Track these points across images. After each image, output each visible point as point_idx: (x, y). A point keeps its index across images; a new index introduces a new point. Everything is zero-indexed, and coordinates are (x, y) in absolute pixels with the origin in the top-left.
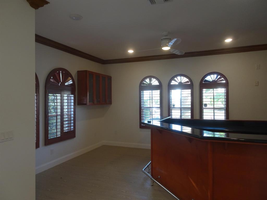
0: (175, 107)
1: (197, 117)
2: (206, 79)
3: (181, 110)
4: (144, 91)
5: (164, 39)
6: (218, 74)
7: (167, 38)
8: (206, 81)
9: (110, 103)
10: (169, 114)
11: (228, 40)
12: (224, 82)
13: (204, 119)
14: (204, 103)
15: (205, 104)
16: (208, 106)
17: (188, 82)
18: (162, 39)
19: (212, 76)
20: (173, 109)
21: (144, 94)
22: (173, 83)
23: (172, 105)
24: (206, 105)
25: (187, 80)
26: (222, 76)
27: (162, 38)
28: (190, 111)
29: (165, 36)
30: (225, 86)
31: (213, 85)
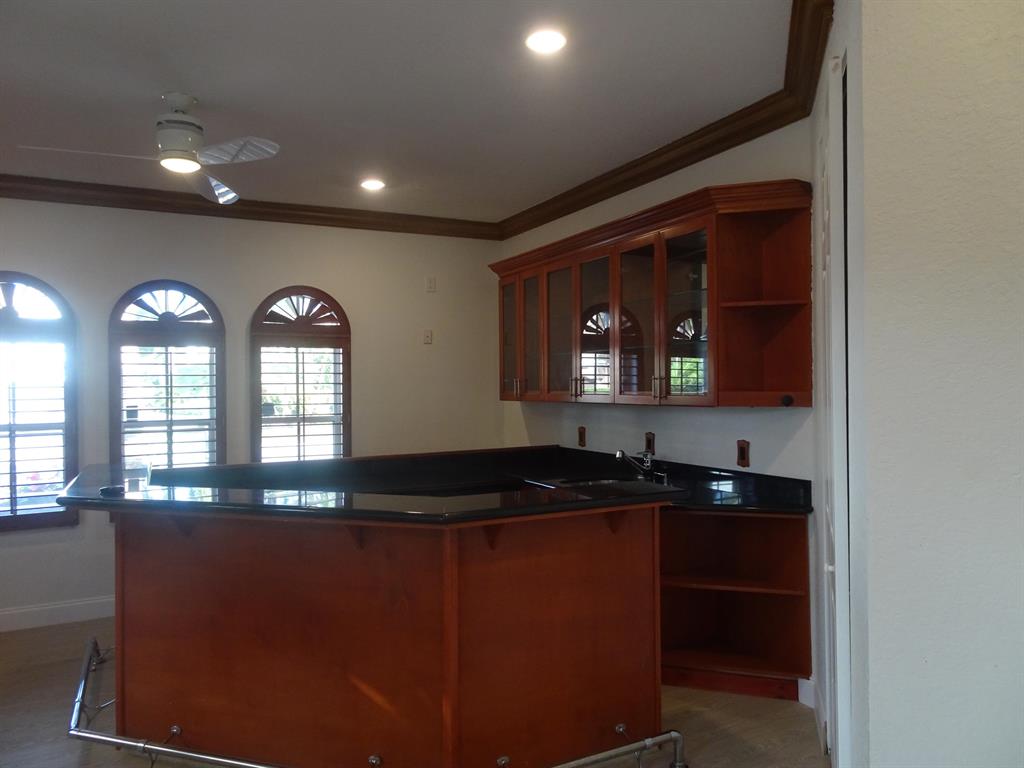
0: (142, 416)
1: (238, 457)
2: (274, 308)
3: (170, 433)
5: (168, 121)
6: (317, 294)
7: (182, 122)
8: (275, 316)
11: (373, 185)
13: (264, 461)
17: (200, 315)
18: (159, 123)
19: (297, 300)
20: (127, 430)
22: (131, 314)
23: (125, 413)
25: (200, 307)
26: (331, 302)
27: (163, 118)
29: (176, 111)
30: (339, 338)
31: (301, 333)
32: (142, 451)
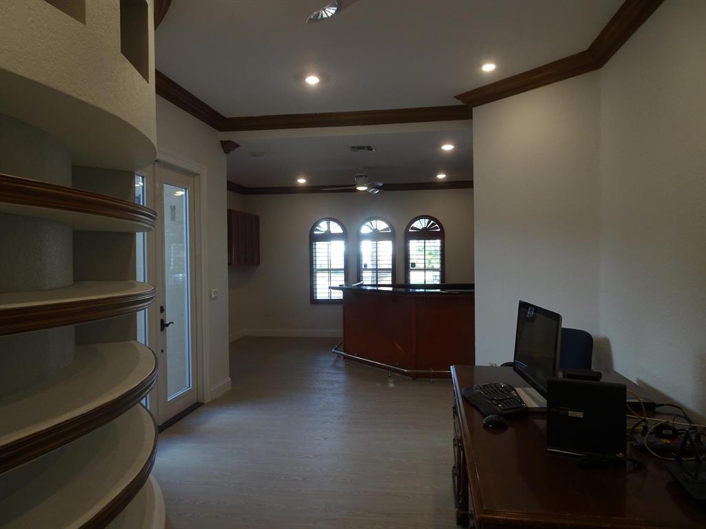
0: (368, 267)
1: (401, 281)
2: (413, 225)
3: (377, 273)
4: (317, 243)
6: (431, 218)
8: (414, 228)
9: (258, 263)
10: (359, 278)
11: (441, 176)
12: (439, 230)
13: (411, 282)
14: (411, 261)
15: (412, 263)
16: (418, 266)
17: (387, 229)
19: (422, 221)
21: (317, 246)
23: (363, 265)
24: (414, 265)
25: (387, 226)
26: (437, 221)
27: (357, 175)
28: (390, 274)
29: (361, 172)
30: (440, 235)
31: (425, 235)
32: (367, 279)
